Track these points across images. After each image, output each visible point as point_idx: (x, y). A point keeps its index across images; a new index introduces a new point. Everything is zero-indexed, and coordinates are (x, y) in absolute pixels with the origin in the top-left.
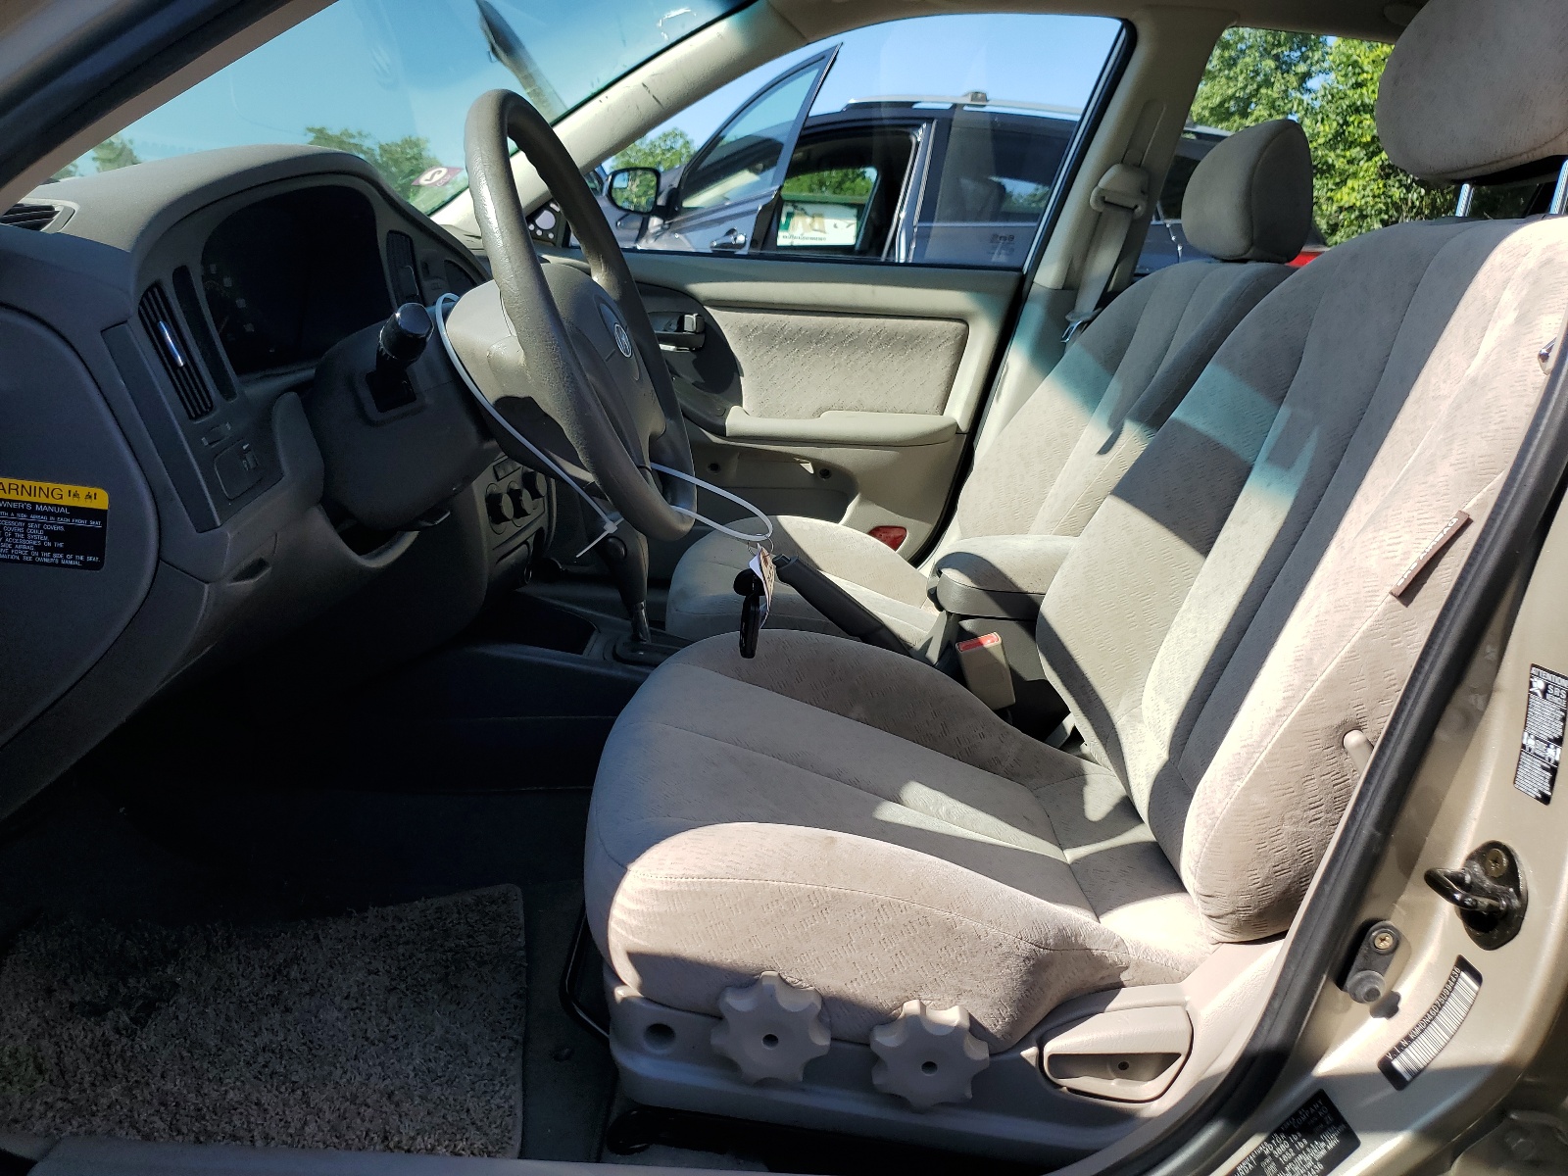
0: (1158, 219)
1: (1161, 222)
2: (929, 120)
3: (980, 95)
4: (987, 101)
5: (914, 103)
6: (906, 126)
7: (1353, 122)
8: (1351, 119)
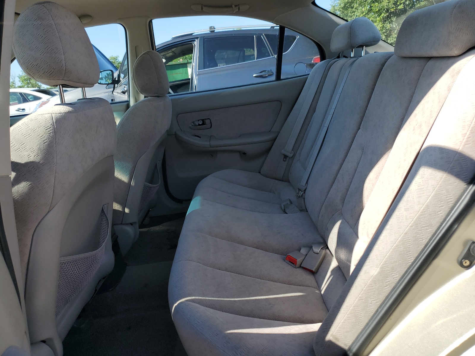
0: (272, 55)
1: (274, 57)
2: (197, 38)
3: (212, 27)
4: (215, 29)
5: (193, 33)
6: (191, 41)
7: (373, 6)
8: (372, 5)
